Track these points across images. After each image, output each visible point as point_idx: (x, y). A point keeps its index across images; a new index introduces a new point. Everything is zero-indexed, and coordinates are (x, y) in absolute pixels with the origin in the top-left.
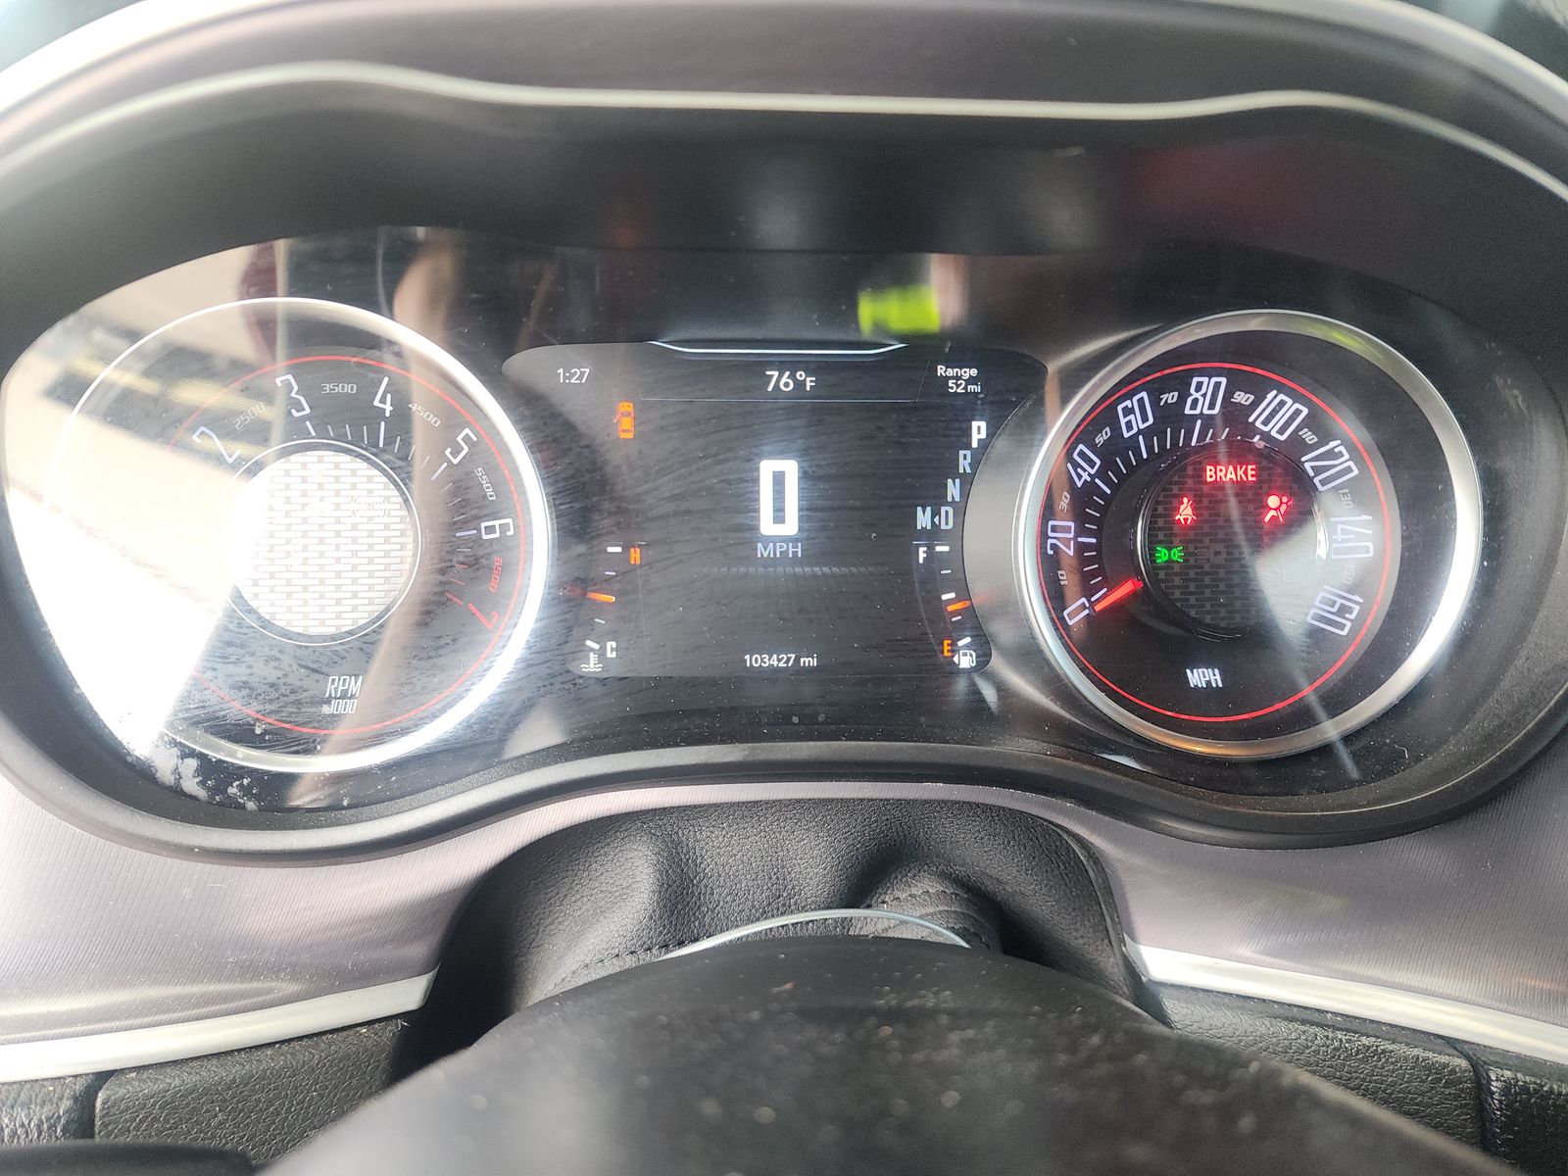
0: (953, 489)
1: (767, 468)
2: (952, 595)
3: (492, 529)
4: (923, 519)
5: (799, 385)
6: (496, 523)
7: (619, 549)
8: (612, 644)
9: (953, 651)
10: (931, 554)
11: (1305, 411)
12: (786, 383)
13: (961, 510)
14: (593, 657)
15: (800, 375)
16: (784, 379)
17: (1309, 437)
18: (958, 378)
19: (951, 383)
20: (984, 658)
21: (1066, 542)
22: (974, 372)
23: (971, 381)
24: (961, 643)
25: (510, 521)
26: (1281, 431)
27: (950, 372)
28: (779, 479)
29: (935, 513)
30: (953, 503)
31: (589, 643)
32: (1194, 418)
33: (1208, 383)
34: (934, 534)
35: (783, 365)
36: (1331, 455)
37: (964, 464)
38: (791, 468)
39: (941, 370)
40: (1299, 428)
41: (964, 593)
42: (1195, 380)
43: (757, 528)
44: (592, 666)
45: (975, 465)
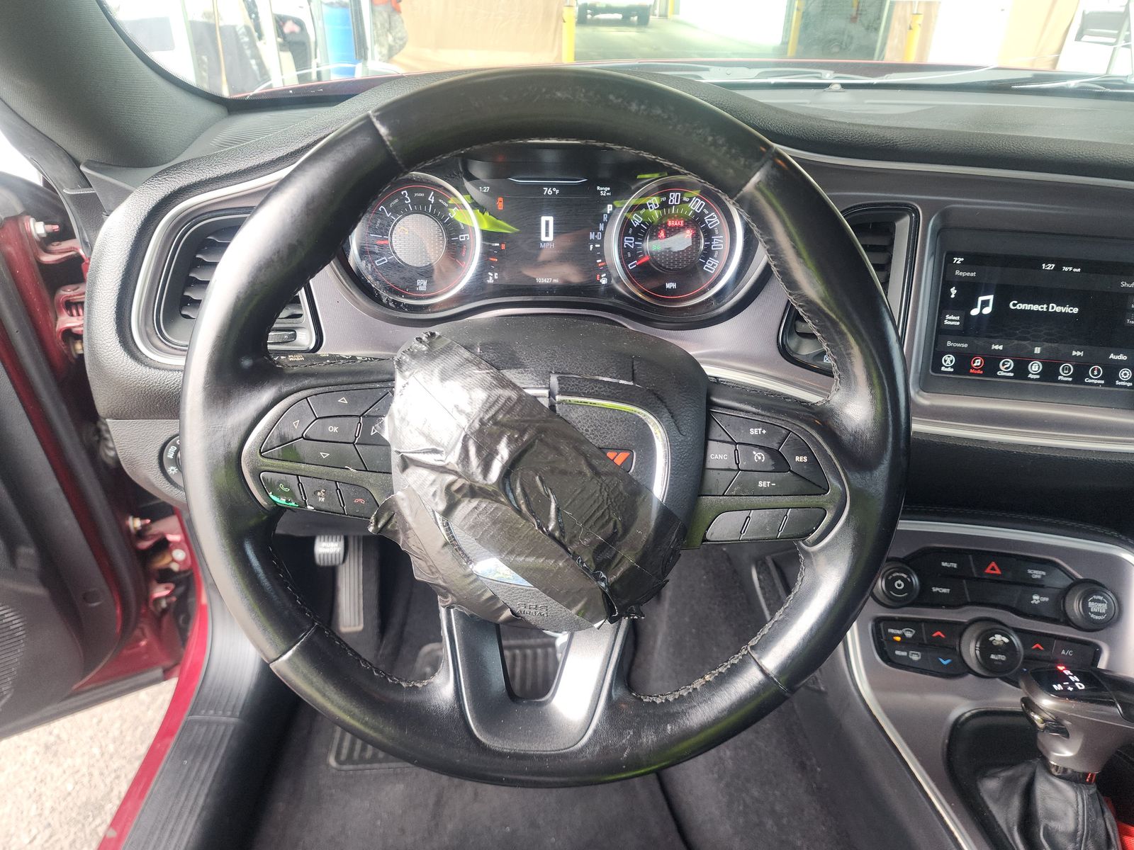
0: (601, 227)
1: (544, 219)
2: (600, 261)
3: (462, 238)
4: (592, 236)
5: (554, 192)
6: (464, 236)
7: (498, 245)
8: (496, 274)
9: (601, 278)
10: (594, 247)
11: (704, 203)
12: (550, 192)
13: (603, 233)
14: (491, 278)
15: (554, 189)
16: (549, 190)
17: (706, 212)
18: (603, 191)
19: (601, 192)
20: (609, 280)
21: (631, 244)
22: (609, 189)
23: (608, 192)
24: (602, 276)
25: (468, 235)
26: (698, 210)
27: (601, 189)
28: (547, 223)
29: (596, 234)
30: (601, 231)
31: (489, 273)
32: (672, 206)
33: (675, 195)
34: (595, 242)
35: (549, 186)
36: (712, 217)
37: (605, 218)
38: (551, 219)
39: (598, 188)
40: (703, 209)
41: (604, 261)
42: (671, 194)
43: (540, 238)
44: (490, 281)
45: (608, 219)
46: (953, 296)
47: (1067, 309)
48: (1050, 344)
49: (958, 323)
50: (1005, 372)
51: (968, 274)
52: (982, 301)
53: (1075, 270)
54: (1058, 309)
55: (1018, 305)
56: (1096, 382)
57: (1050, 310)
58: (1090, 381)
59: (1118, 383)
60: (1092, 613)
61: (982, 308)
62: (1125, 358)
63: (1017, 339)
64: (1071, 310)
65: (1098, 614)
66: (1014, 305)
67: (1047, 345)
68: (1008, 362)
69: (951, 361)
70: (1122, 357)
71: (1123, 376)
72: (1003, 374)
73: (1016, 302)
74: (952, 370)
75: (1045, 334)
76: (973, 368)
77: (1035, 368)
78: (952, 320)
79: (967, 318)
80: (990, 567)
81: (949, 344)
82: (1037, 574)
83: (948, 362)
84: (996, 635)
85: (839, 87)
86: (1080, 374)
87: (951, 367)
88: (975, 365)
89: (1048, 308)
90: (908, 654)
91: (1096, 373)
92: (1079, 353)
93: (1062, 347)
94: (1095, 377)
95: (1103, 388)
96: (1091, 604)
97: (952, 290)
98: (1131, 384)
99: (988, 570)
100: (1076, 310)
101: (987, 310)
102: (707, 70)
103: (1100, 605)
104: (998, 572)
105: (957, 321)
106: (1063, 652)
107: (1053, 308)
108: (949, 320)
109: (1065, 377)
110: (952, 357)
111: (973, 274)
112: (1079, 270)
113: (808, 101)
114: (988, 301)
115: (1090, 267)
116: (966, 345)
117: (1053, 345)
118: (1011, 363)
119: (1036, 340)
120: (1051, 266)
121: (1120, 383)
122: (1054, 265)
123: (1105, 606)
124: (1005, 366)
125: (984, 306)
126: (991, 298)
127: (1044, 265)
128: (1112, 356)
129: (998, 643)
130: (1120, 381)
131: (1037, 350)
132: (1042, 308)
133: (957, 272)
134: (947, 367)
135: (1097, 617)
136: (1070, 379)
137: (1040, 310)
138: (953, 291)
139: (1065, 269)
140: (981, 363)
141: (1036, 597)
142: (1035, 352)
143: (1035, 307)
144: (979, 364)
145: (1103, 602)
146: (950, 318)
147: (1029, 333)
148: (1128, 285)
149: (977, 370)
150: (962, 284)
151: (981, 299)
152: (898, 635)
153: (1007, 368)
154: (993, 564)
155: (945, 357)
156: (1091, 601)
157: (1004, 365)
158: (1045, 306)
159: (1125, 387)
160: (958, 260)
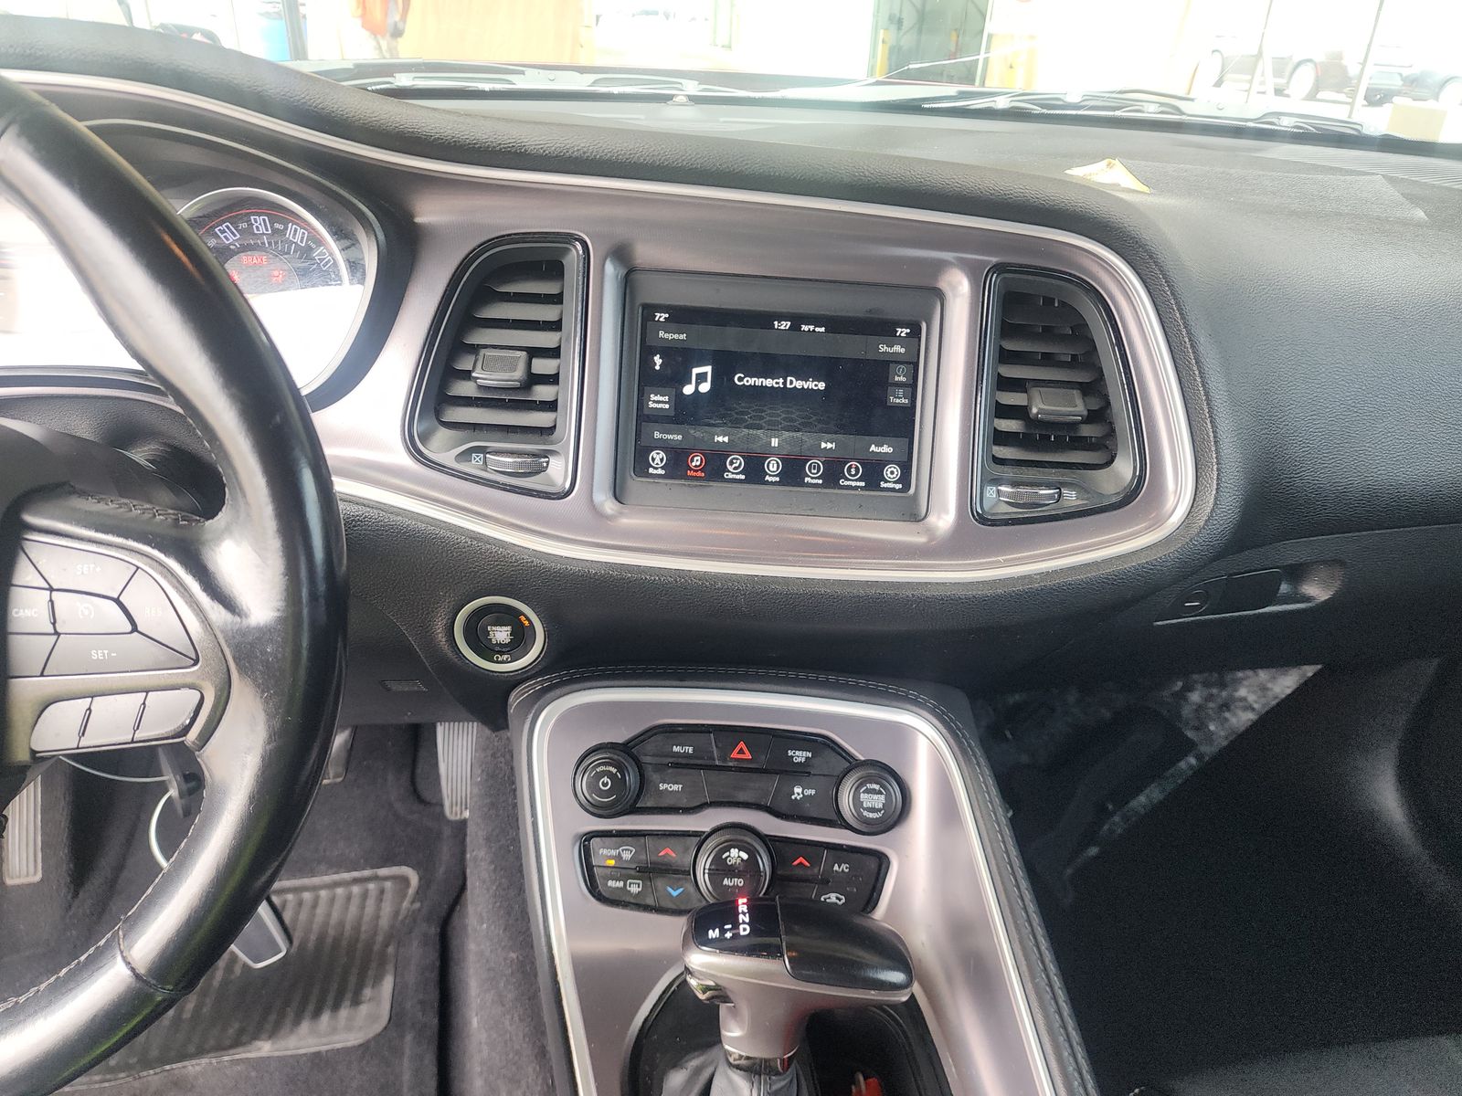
46: (657, 368)
47: (810, 385)
48: (791, 434)
49: (667, 406)
50: (733, 473)
51: (676, 336)
52: (697, 374)
53: (817, 329)
54: (799, 384)
55: (746, 379)
56: (854, 484)
57: (788, 386)
58: (847, 483)
59: (883, 485)
60: (864, 809)
61: (698, 384)
62: (890, 450)
63: (747, 427)
64: (816, 385)
65: (872, 810)
66: (740, 379)
67: (786, 434)
68: (737, 459)
69: (662, 460)
70: (886, 449)
71: (889, 475)
72: (731, 476)
73: (742, 376)
74: (663, 472)
75: (784, 419)
76: (691, 469)
77: (773, 466)
78: (659, 401)
79: (679, 399)
80: (737, 750)
81: (657, 435)
82: (800, 756)
83: (657, 461)
84: (732, 850)
85: (684, 99)
86: (833, 474)
87: (662, 468)
88: (694, 464)
89: (785, 383)
90: (625, 885)
91: (853, 472)
92: (829, 446)
93: (807, 438)
94: (852, 478)
95: (862, 493)
96: (863, 797)
97: (655, 358)
98: (900, 486)
99: (734, 755)
100: (822, 386)
101: (705, 387)
102: (523, 73)
103: (876, 797)
104: (748, 756)
105: (665, 403)
106: (836, 868)
107: (791, 382)
108: (654, 402)
109: (812, 478)
110: (662, 454)
111: (683, 337)
112: (823, 329)
113: (642, 117)
114: (706, 373)
115: (837, 325)
116: (680, 437)
117: (795, 434)
118: (740, 461)
119: (773, 427)
120: (785, 325)
121: (886, 485)
122: (789, 323)
123: (882, 798)
124: (734, 465)
125: (700, 381)
126: (708, 369)
127: (776, 323)
128: (873, 448)
129: (733, 861)
130: (886, 481)
131: (775, 442)
132: (777, 383)
133: (661, 334)
134: (656, 468)
135: (871, 815)
136: (820, 482)
137: (775, 386)
138: (658, 360)
139: (805, 328)
140: (702, 462)
141: (798, 790)
142: (773, 445)
143: (769, 382)
144: (698, 463)
145: (880, 793)
146: (657, 398)
147: (761, 418)
148: (889, 350)
149: (696, 471)
150: (668, 351)
151: (696, 371)
152: (611, 857)
153: (735, 468)
154: (742, 745)
155: (653, 454)
156: (863, 792)
157: (731, 463)
158: (781, 380)
159: (893, 490)
160: (661, 317)
